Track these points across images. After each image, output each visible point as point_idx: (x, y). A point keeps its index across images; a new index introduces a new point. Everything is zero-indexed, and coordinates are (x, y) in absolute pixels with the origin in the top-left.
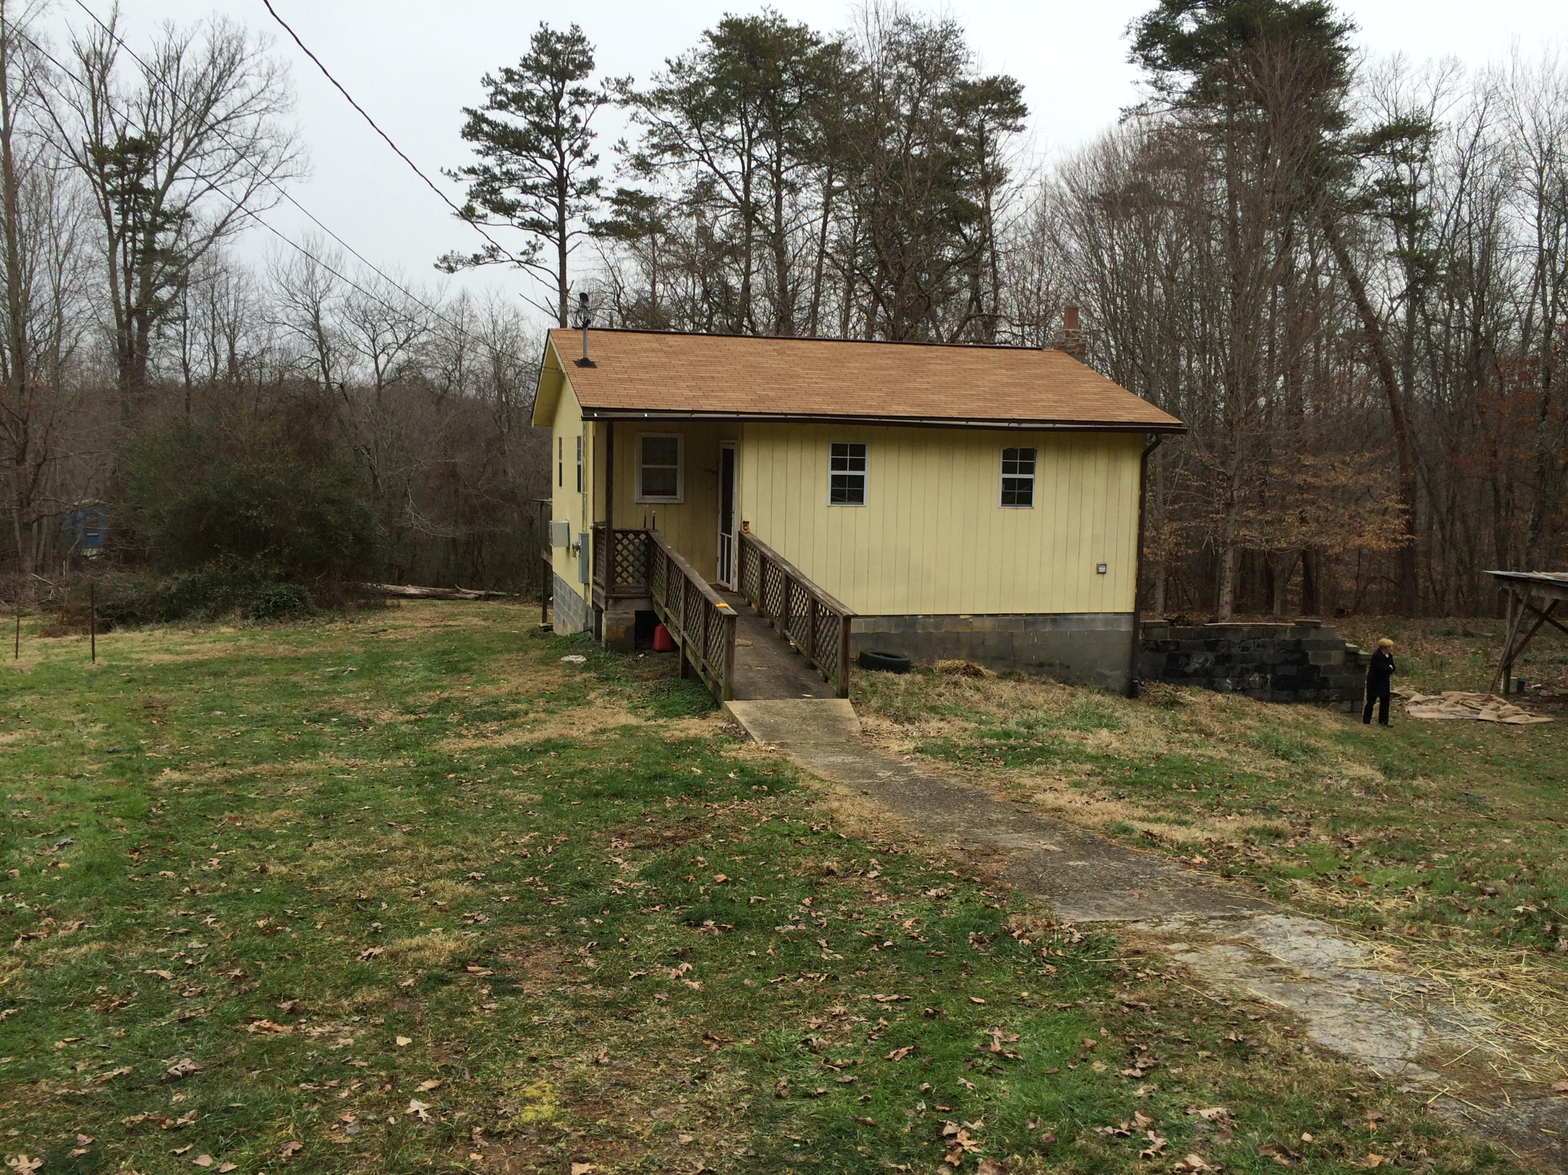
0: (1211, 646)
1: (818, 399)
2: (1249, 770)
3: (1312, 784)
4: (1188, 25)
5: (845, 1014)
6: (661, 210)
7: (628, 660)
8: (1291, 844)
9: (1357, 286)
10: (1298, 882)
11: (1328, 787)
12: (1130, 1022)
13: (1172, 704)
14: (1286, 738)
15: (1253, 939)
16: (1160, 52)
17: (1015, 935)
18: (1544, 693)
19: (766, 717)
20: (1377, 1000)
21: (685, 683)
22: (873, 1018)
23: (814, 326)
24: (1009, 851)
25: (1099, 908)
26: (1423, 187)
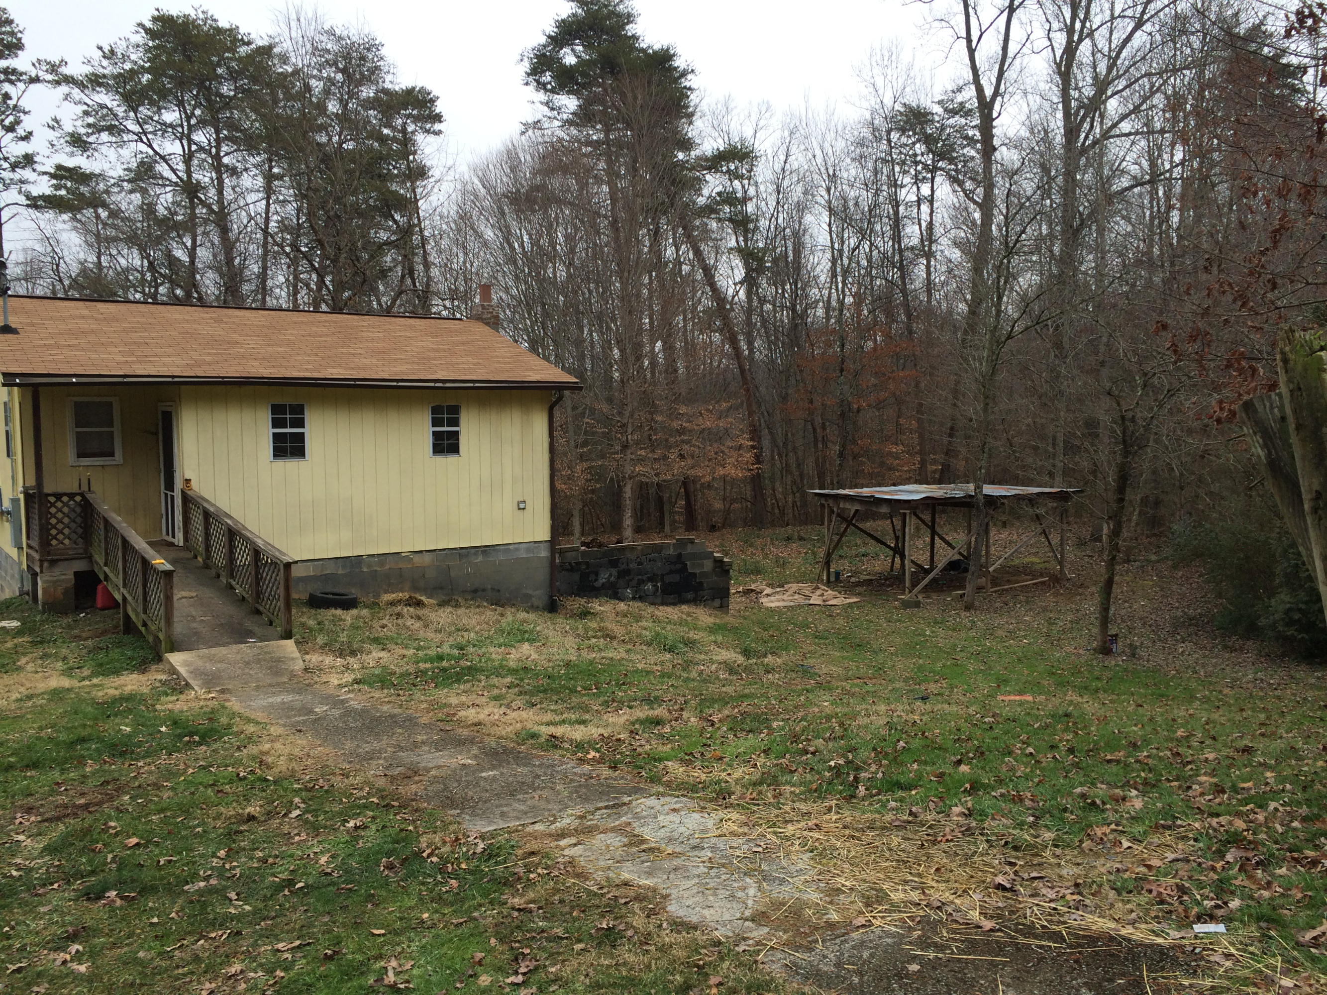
0: (614, 564)
1: (256, 363)
2: (640, 666)
3: (689, 672)
4: (570, 59)
5: (242, 972)
6: (102, 186)
7: (65, 621)
8: (667, 729)
9: (709, 273)
10: (670, 763)
11: (701, 673)
12: (518, 927)
13: (585, 614)
14: (671, 633)
15: (630, 824)
16: (549, 78)
17: (425, 855)
18: (853, 580)
19: (208, 666)
20: (723, 865)
21: (127, 639)
22: (270, 972)
23: (264, 299)
24: (428, 770)
25: (503, 815)
26: (751, 199)
